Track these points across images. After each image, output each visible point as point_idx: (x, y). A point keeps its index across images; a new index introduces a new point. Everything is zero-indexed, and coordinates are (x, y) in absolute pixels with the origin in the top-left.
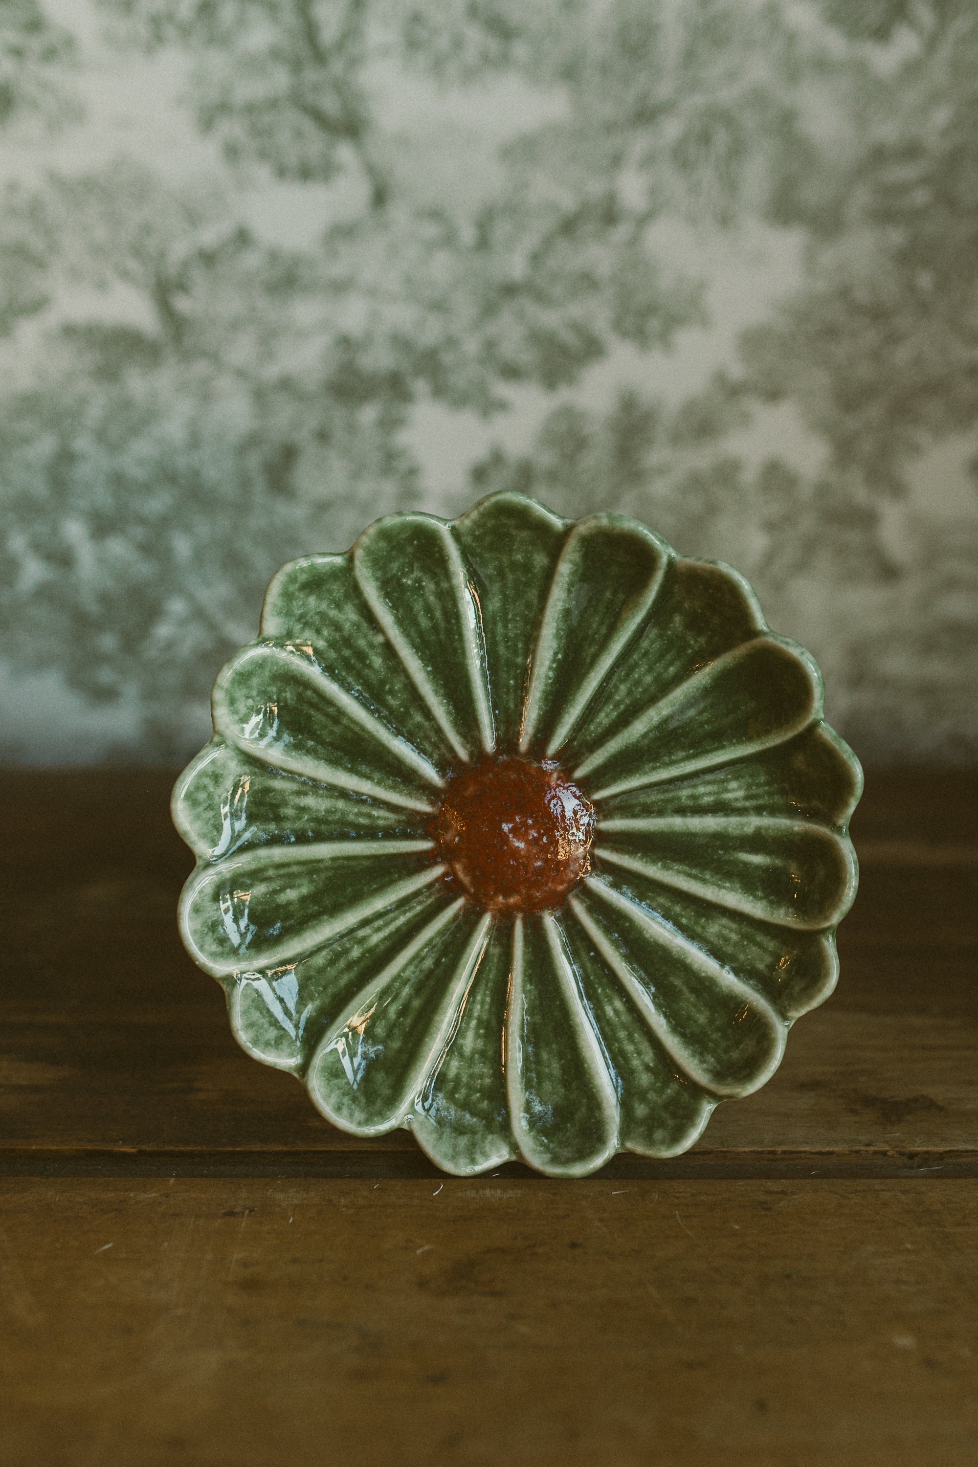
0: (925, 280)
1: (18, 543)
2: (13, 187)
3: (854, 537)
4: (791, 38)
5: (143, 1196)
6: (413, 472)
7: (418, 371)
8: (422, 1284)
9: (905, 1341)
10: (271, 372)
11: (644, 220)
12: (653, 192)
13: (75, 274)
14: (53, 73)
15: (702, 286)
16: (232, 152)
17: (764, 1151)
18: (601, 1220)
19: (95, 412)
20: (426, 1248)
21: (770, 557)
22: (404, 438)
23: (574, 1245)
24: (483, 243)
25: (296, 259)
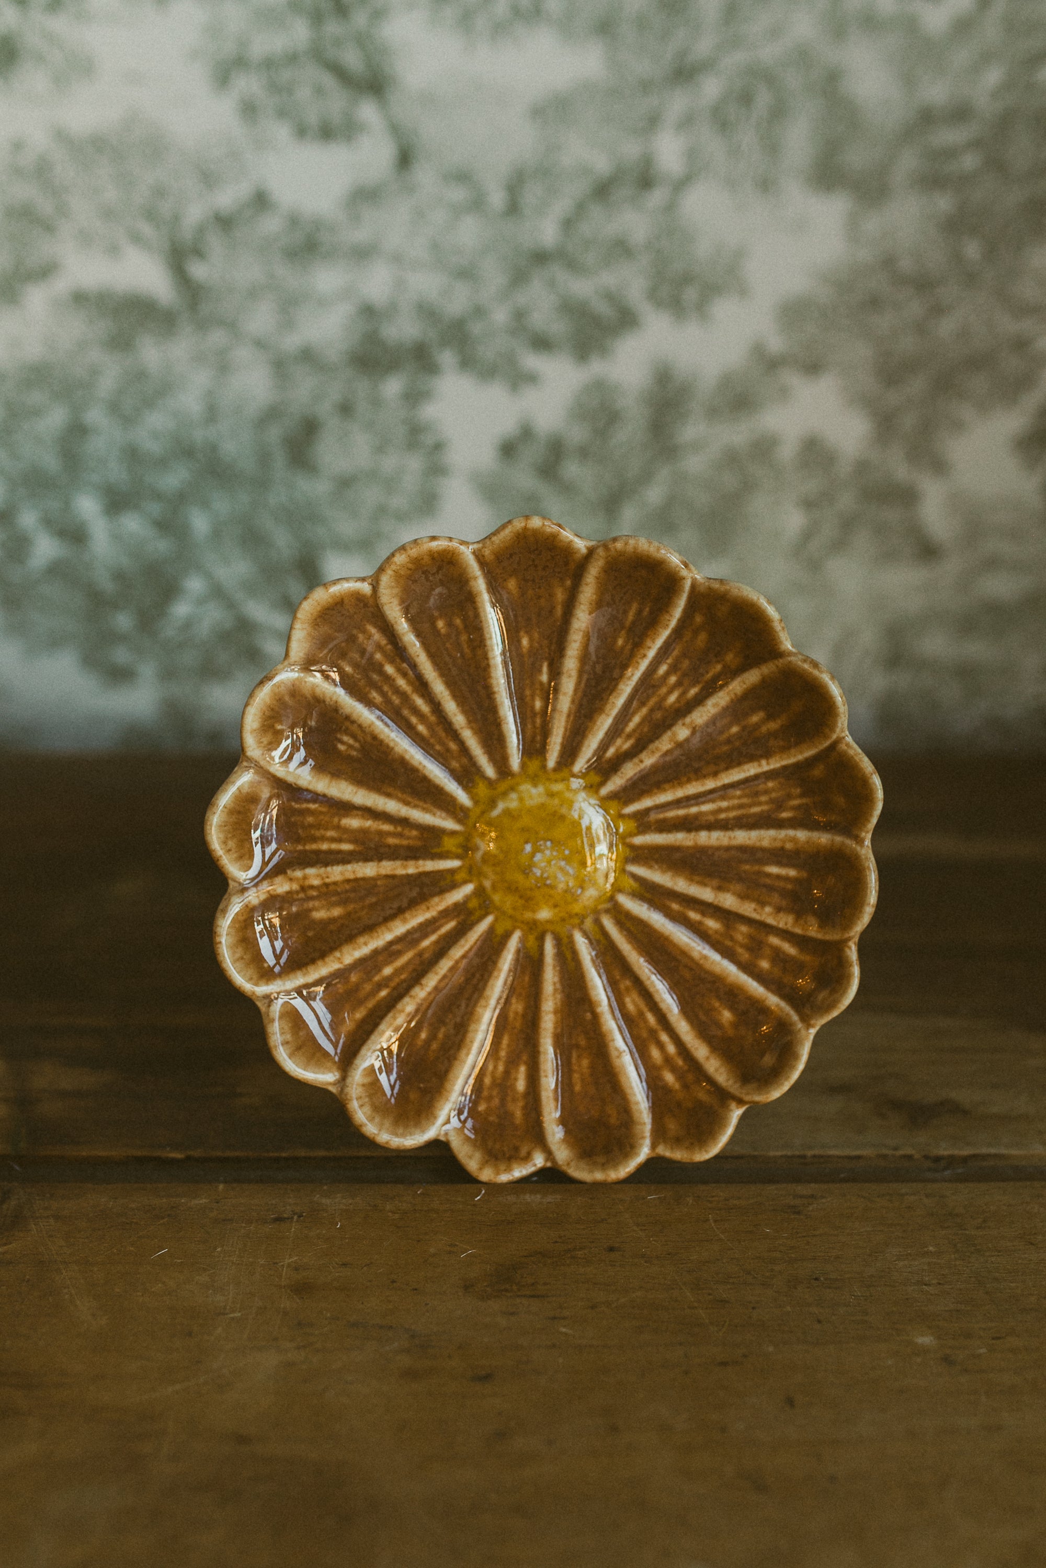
0: (972, 250)
1: (28, 519)
2: (18, 146)
3: (893, 515)
5: (195, 1202)
6: (438, 447)
7: (445, 342)
8: (468, 1287)
9: (926, 1340)
10: (291, 342)
11: (682, 184)
12: (692, 154)
13: (85, 239)
14: (58, 23)
15: (740, 254)
16: (249, 110)
17: (794, 1155)
18: (638, 1225)
19: (107, 383)
20: (470, 1252)
21: (807, 535)
22: (430, 411)
23: (611, 1249)
24: (513, 208)
25: (318, 225)
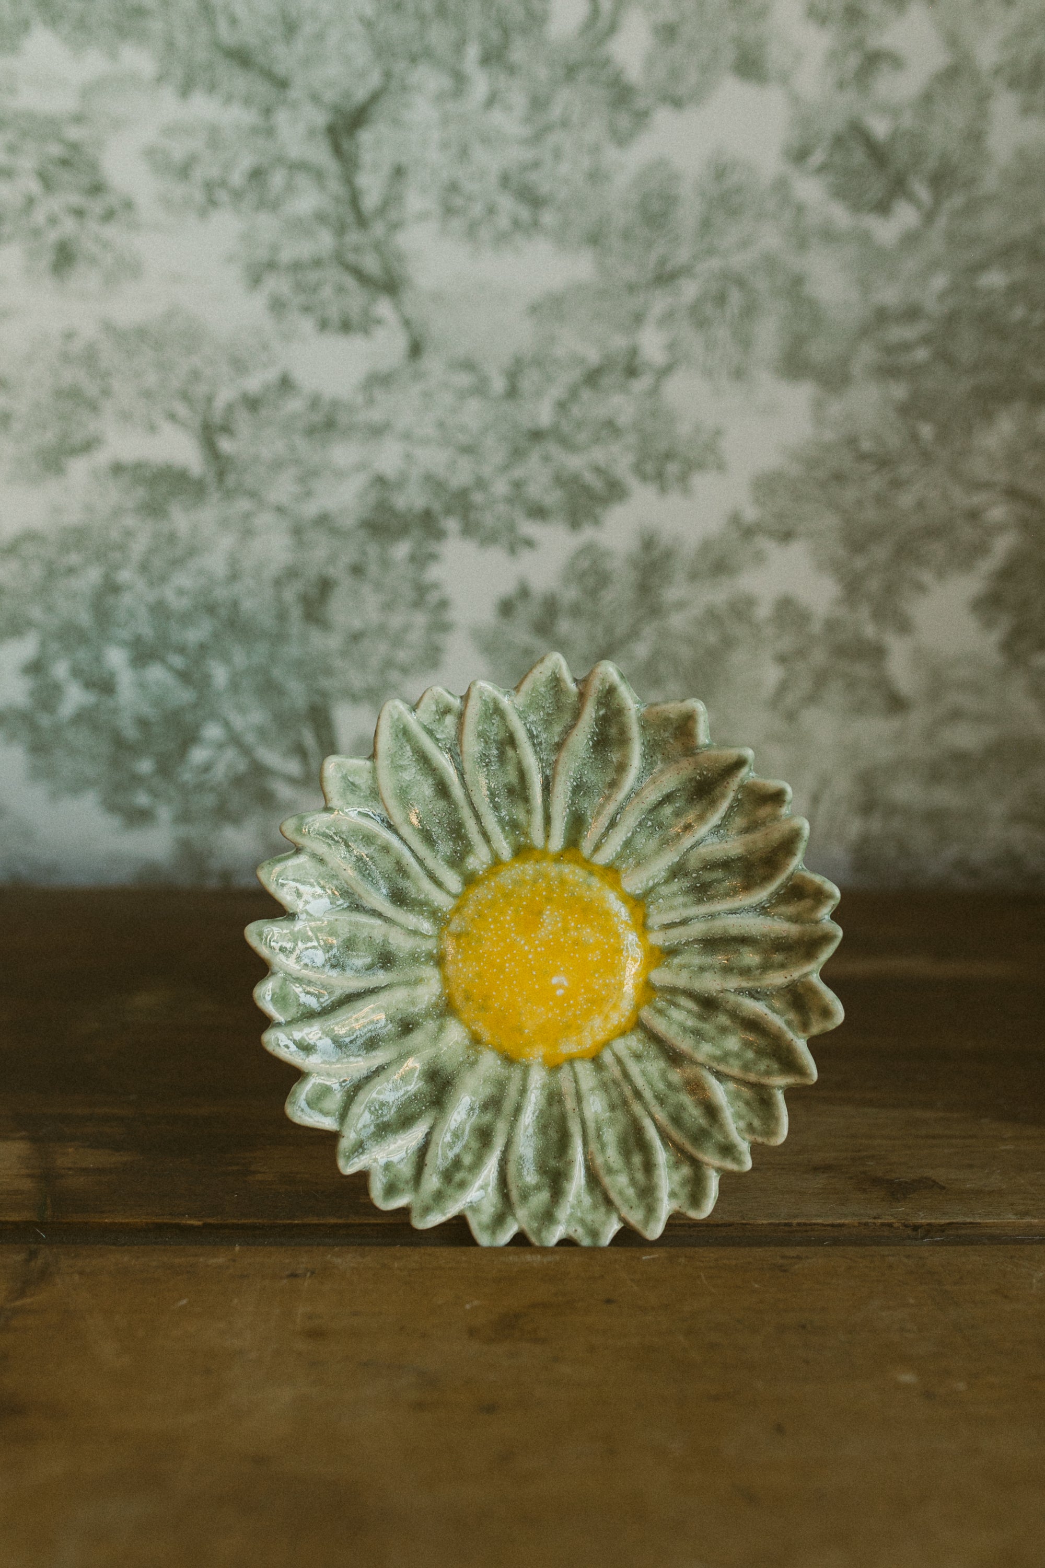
0: (926, 431)
1: (60, 670)
2: (69, 336)
3: (862, 670)
4: (800, 209)
5: (212, 1261)
6: (443, 604)
7: (448, 511)
8: (472, 1332)
9: (907, 1378)
10: (311, 509)
11: (666, 371)
12: (671, 347)
13: (125, 416)
14: (110, 232)
15: (718, 433)
16: (277, 306)
17: (781, 1223)
18: (632, 1280)
19: (139, 547)
20: (476, 1303)
21: (783, 687)
22: (434, 572)
23: (609, 1301)
24: (512, 392)
25: (335, 404)
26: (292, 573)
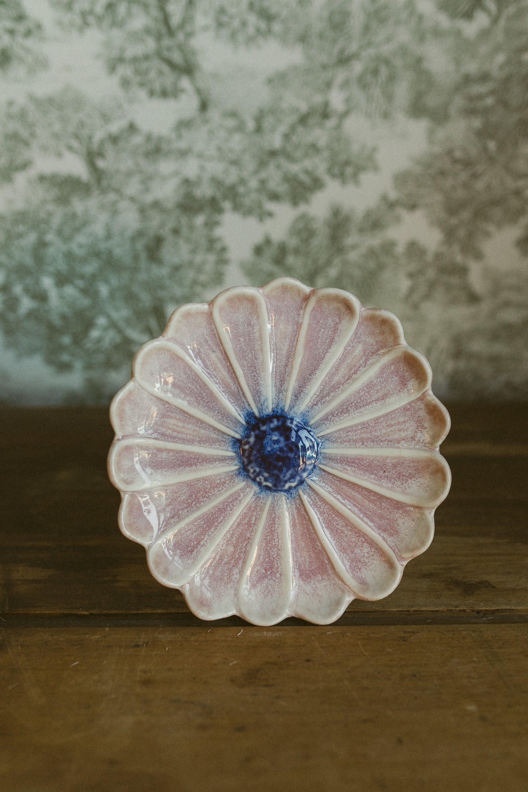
0: (492, 145)
1: (18, 289)
2: (10, 103)
3: (455, 280)
4: (421, 18)
5: (93, 637)
6: (224, 249)
7: (225, 197)
8: (233, 681)
9: (472, 708)
10: (149, 198)
11: (344, 115)
12: (348, 100)
13: (44, 149)
14: (29, 43)
15: (374, 149)
16: (125, 83)
17: (404, 610)
18: (322, 647)
19: (56, 221)
20: (235, 662)
21: (412, 290)
22: (218, 232)
23: (308, 661)
24: (259, 129)
25: (160, 139)
26: (140, 234)
